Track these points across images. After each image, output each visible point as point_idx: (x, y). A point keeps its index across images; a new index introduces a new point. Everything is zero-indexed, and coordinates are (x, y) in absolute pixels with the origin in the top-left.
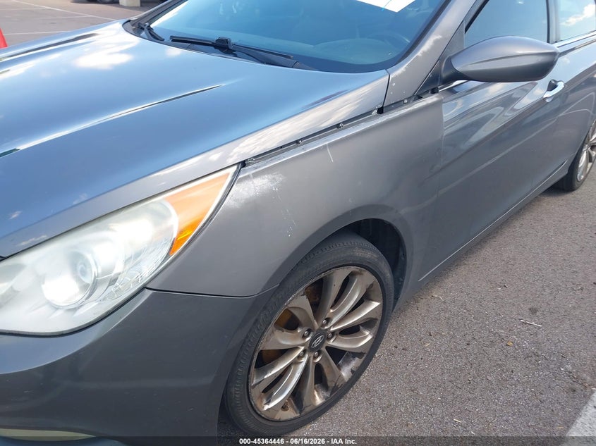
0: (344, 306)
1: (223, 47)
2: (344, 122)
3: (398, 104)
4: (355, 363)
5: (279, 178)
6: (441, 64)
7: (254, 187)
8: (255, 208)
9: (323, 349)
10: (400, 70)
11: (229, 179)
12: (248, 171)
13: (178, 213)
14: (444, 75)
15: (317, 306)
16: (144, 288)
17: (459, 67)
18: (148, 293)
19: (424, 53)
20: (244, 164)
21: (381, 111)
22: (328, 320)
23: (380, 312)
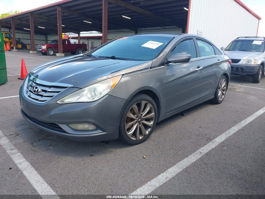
0: (145, 112)
1: (113, 58)
2: (143, 69)
3: (155, 67)
4: (150, 130)
5: (130, 78)
6: (165, 60)
7: (125, 79)
8: (126, 82)
9: (141, 123)
10: (155, 60)
11: (121, 77)
12: (124, 76)
13: (113, 82)
14: (166, 62)
15: (139, 109)
16: (107, 94)
17: (169, 60)
18: (107, 95)
19: (160, 57)
20: (123, 75)
21: (151, 68)
22: (142, 115)
23: (154, 116)
